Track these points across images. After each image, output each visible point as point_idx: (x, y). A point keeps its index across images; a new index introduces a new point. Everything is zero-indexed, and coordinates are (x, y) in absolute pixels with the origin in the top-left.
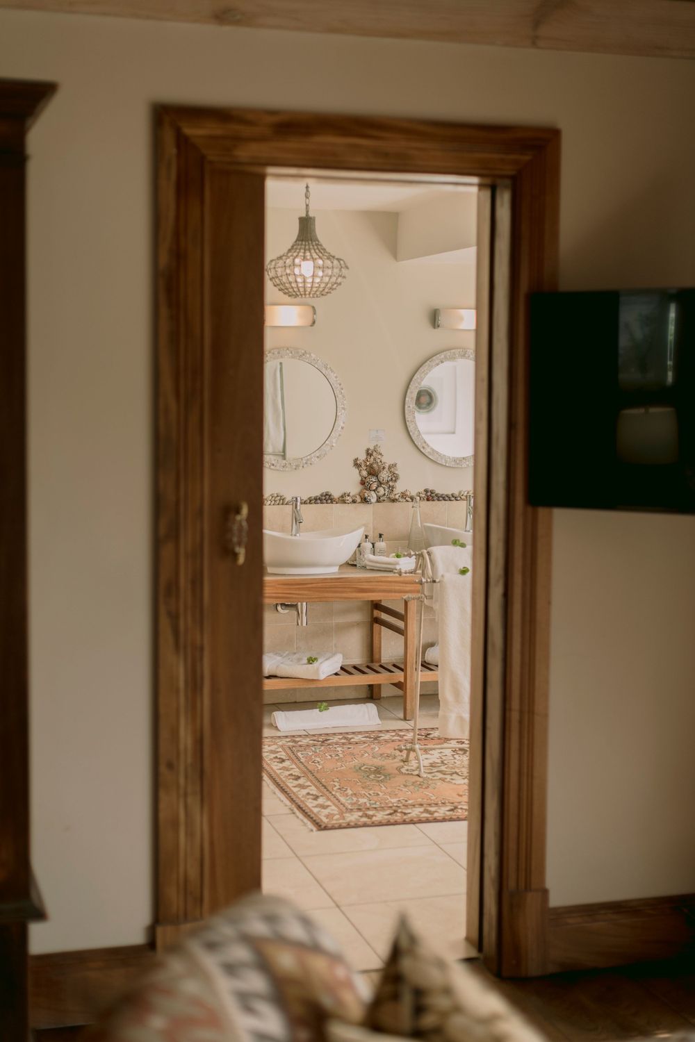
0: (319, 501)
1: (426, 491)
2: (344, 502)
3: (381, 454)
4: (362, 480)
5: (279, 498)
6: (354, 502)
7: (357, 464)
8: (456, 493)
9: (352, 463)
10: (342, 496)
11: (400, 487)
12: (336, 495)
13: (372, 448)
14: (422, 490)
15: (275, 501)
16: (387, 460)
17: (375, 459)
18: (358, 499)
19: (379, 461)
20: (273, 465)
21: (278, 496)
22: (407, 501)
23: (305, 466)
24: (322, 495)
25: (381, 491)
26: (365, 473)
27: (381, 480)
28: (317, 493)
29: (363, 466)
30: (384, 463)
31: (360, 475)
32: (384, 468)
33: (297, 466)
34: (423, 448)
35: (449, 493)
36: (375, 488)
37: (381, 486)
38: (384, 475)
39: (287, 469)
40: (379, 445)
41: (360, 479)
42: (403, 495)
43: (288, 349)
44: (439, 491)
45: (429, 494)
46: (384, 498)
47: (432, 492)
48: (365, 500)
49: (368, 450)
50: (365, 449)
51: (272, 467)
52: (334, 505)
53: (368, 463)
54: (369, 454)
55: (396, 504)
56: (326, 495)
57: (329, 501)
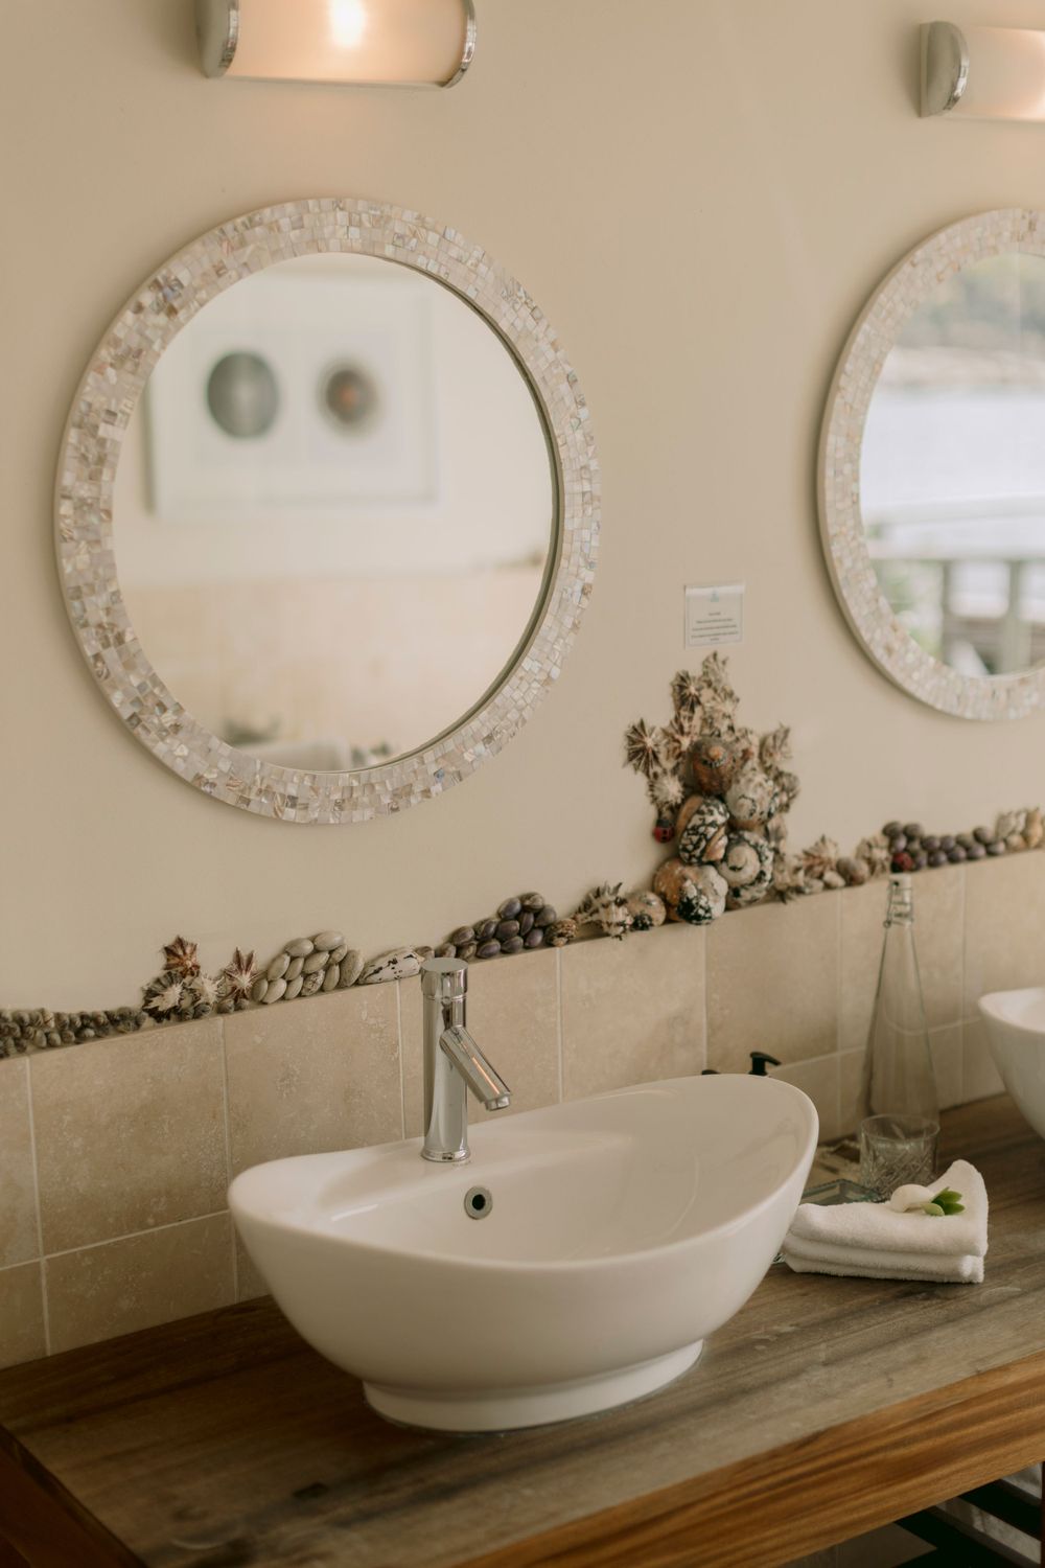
0: (495, 945)
1: (891, 832)
2: (596, 931)
3: (730, 695)
4: (660, 822)
5: (323, 958)
6: (640, 924)
7: (639, 754)
8: (989, 827)
9: (620, 750)
10: (586, 906)
11: (799, 833)
12: (560, 902)
13: (696, 671)
14: (873, 831)
15: (306, 976)
16: (752, 718)
17: (708, 721)
18: (657, 911)
19: (723, 726)
20: (293, 801)
21: (316, 951)
22: (828, 886)
23: (436, 788)
24: (505, 915)
25: (748, 861)
26: (672, 789)
27: (742, 814)
28: (482, 907)
29: (662, 757)
30: (746, 733)
31: (654, 799)
32: (746, 755)
33: (403, 793)
34: (889, 650)
35: (965, 829)
36: (720, 854)
37: (741, 840)
38: (754, 790)
39: (357, 816)
40: (720, 657)
41: (651, 814)
42: (813, 864)
43: (338, 205)
44: (937, 825)
45: (902, 843)
46: (760, 891)
47: (910, 833)
48: (684, 912)
49: (682, 682)
50: (671, 677)
51: (290, 813)
52: (562, 953)
53: (686, 742)
54: (685, 698)
55: (795, 906)
56: (525, 909)
57: (539, 938)
